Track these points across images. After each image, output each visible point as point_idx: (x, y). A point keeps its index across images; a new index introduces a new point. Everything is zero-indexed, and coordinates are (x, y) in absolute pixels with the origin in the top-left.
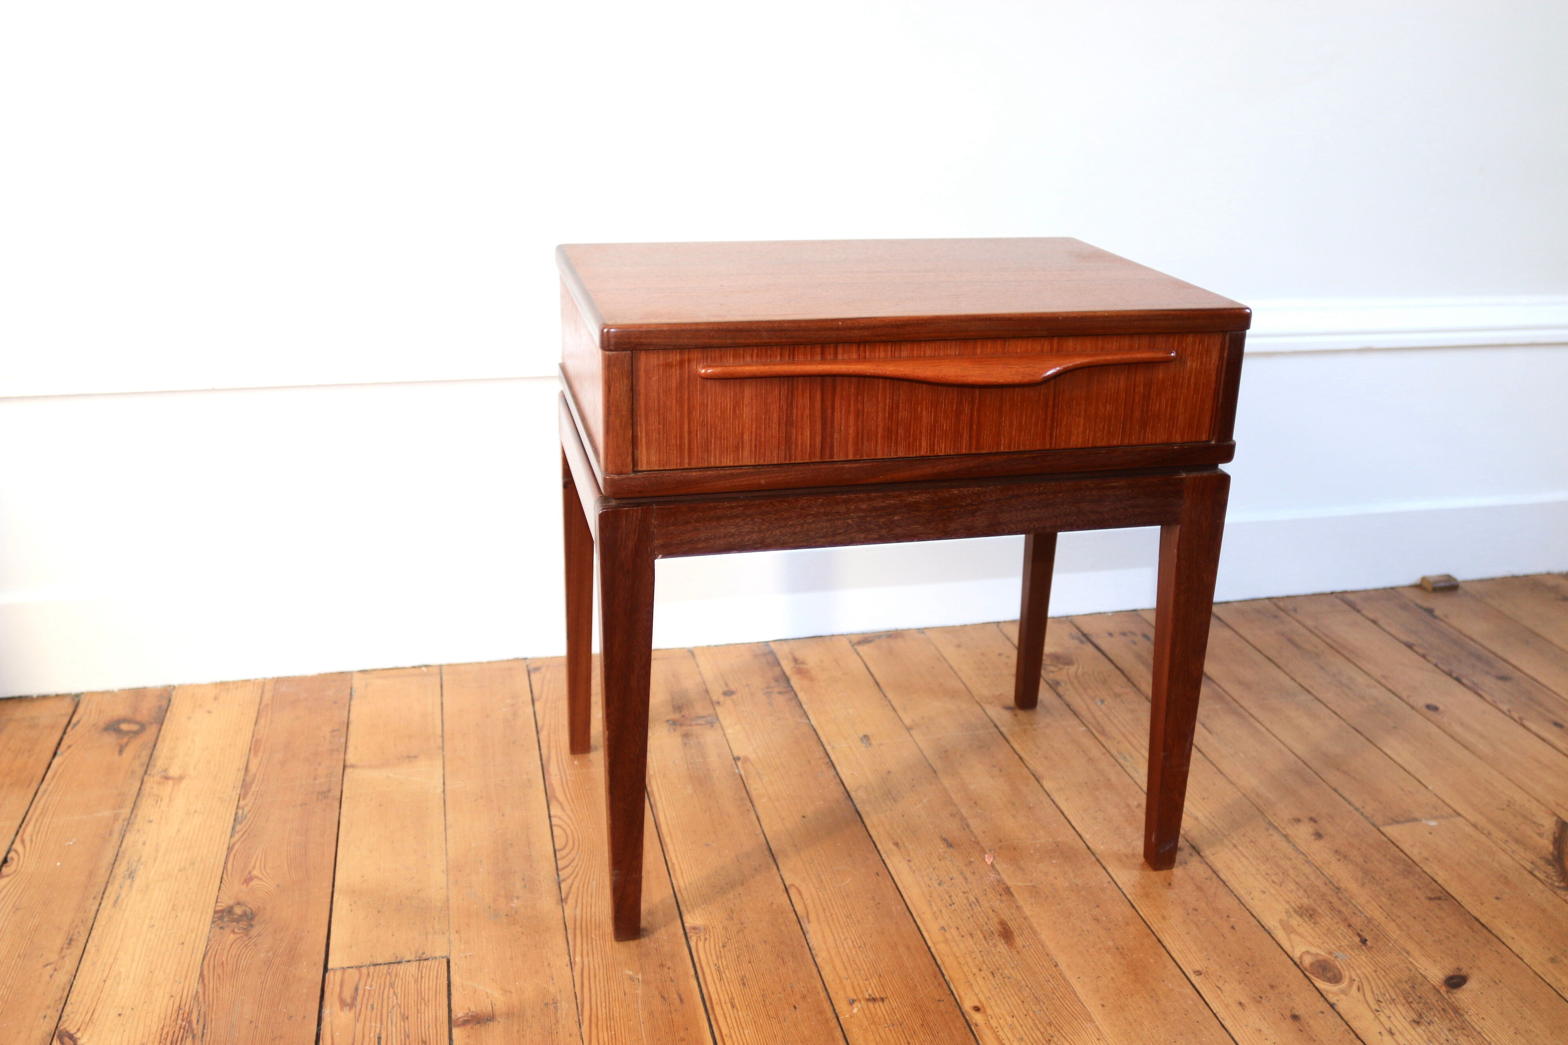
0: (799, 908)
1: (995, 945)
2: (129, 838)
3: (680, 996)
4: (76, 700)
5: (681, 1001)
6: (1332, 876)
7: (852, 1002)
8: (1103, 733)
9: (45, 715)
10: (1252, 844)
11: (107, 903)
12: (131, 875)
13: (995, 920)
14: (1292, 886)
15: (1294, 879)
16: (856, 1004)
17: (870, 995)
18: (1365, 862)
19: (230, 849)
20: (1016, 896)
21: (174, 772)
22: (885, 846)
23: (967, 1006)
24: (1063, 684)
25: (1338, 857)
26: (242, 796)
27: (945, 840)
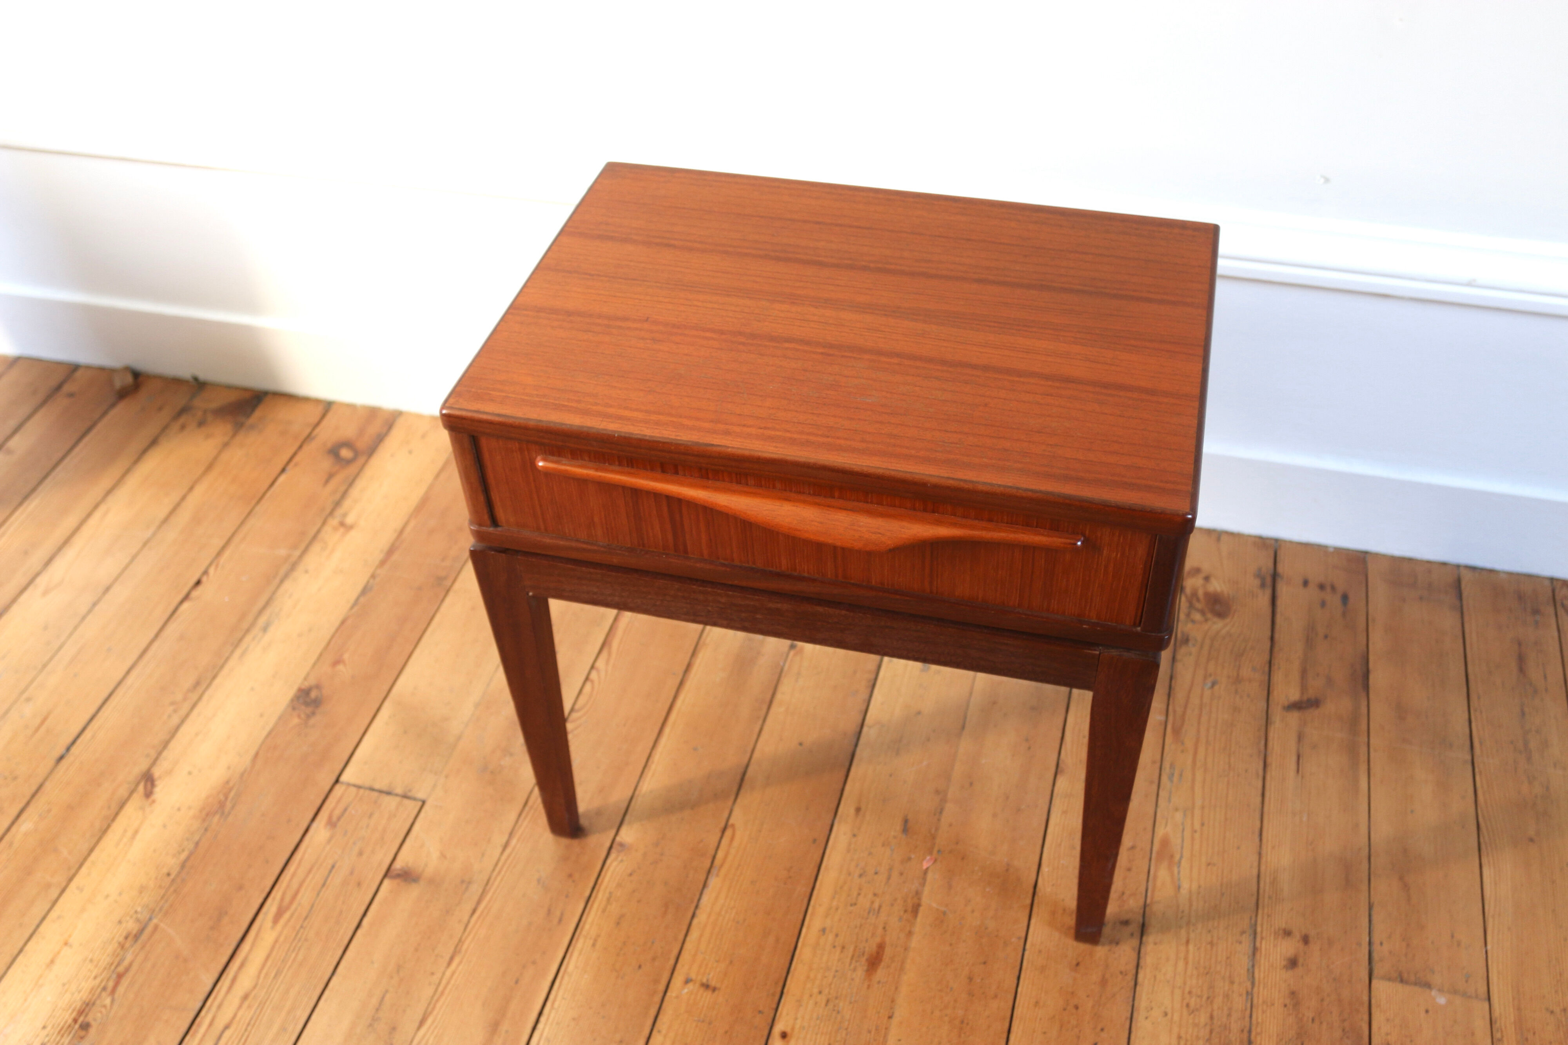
0: (720, 854)
1: (855, 970)
2: (287, 585)
3: (562, 914)
4: (328, 406)
5: (560, 921)
6: (1258, 1023)
7: (687, 981)
8: (1177, 732)
9: (300, 419)
10: (1209, 946)
11: (238, 652)
12: (265, 629)
13: (878, 940)
14: (1203, 1018)
15: (1212, 1010)
16: (690, 986)
17: (708, 980)
18: (1313, 1020)
19: (343, 622)
20: (919, 919)
21: (349, 520)
22: (847, 808)
23: (778, 1028)
24: (1190, 644)
25: (1287, 1001)
26: (382, 563)
27: (906, 821)
